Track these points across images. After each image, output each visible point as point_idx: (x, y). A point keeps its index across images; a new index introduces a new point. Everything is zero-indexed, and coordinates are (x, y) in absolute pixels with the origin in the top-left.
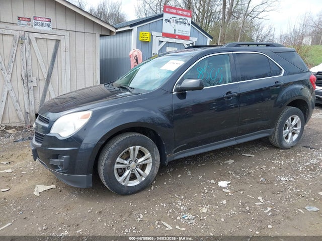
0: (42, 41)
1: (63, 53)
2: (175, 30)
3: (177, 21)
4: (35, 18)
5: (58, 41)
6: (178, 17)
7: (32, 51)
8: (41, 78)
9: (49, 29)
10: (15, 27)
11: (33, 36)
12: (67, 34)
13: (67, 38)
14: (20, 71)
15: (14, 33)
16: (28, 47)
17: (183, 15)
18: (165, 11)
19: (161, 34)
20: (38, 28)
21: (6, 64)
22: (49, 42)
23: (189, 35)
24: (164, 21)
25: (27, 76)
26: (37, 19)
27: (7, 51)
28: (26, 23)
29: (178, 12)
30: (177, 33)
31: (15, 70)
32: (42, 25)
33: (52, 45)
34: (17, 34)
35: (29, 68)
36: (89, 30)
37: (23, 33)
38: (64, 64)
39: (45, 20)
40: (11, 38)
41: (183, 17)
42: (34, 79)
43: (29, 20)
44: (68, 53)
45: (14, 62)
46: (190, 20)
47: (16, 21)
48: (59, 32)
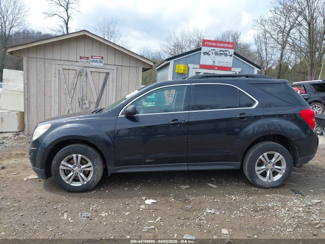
0: (95, 74)
1: (111, 83)
2: (214, 62)
3: (216, 54)
4: (92, 57)
5: (108, 74)
6: (218, 50)
7: (88, 81)
8: (93, 101)
9: (101, 65)
10: (77, 64)
11: (89, 70)
12: (115, 68)
13: (115, 71)
14: (78, 95)
15: (76, 68)
16: (85, 78)
17: (224, 47)
18: (203, 45)
19: (198, 66)
20: (94, 64)
21: (69, 90)
22: (101, 74)
23: (231, 66)
24: (202, 54)
25: (82, 100)
26: (94, 57)
27: (71, 81)
28: (85, 60)
29: (218, 44)
30: (216, 64)
31: (75, 95)
32: (97, 62)
33: (103, 76)
34: (78, 69)
35: (85, 93)
36: (133, 64)
37: (82, 68)
38: (110, 92)
39: (99, 58)
40: (74, 71)
41: (224, 50)
42: (87, 102)
43: (88, 58)
44: (115, 83)
45: (75, 89)
46: (232, 51)
47: (79, 60)
48: (108, 67)
